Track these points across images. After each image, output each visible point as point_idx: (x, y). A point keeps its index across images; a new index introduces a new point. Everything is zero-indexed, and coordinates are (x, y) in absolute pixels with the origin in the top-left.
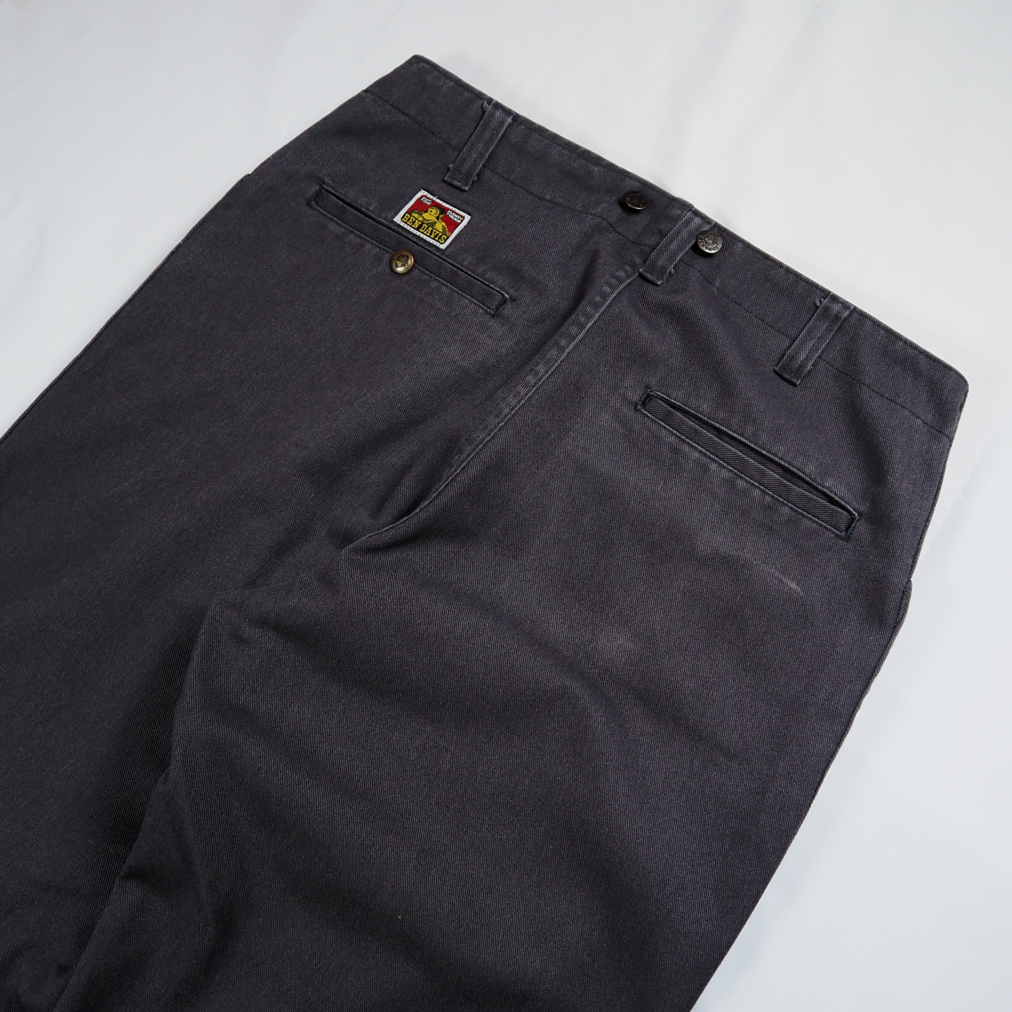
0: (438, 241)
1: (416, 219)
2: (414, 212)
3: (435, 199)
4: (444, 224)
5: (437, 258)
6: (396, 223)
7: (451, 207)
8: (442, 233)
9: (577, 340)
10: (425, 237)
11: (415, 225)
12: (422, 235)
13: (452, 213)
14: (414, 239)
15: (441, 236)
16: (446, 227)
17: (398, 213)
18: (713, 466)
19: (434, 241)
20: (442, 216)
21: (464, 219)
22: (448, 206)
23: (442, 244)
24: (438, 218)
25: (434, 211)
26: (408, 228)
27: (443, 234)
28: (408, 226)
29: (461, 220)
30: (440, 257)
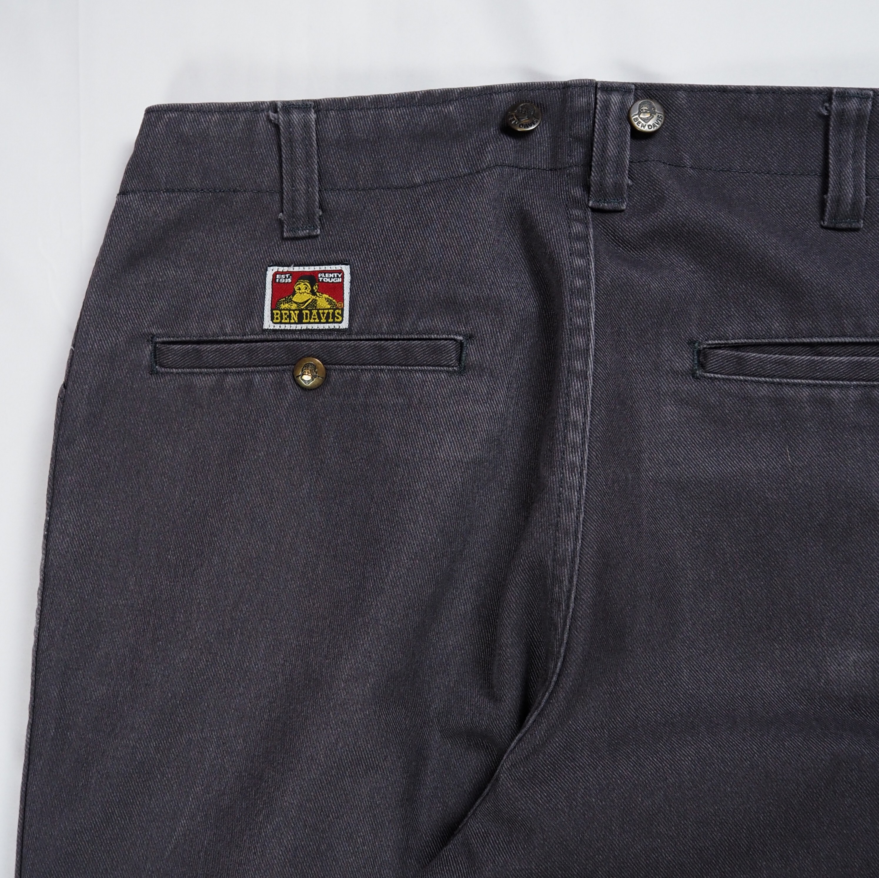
0: (334, 322)
1: (290, 310)
2: (281, 303)
3: (291, 269)
4: (327, 296)
5: (348, 343)
6: (270, 329)
7: (317, 268)
8: (332, 309)
9: (592, 352)
10: (315, 326)
11: (294, 319)
12: (310, 326)
13: (325, 275)
14: (304, 337)
15: (333, 314)
16: (330, 298)
17: (263, 315)
18: (835, 394)
19: (329, 325)
20: (317, 286)
21: (343, 274)
22: (312, 269)
23: (341, 322)
24: (313, 293)
25: (302, 286)
26: (288, 327)
27: (335, 310)
28: (286, 325)
29: (341, 277)
30: (350, 340)
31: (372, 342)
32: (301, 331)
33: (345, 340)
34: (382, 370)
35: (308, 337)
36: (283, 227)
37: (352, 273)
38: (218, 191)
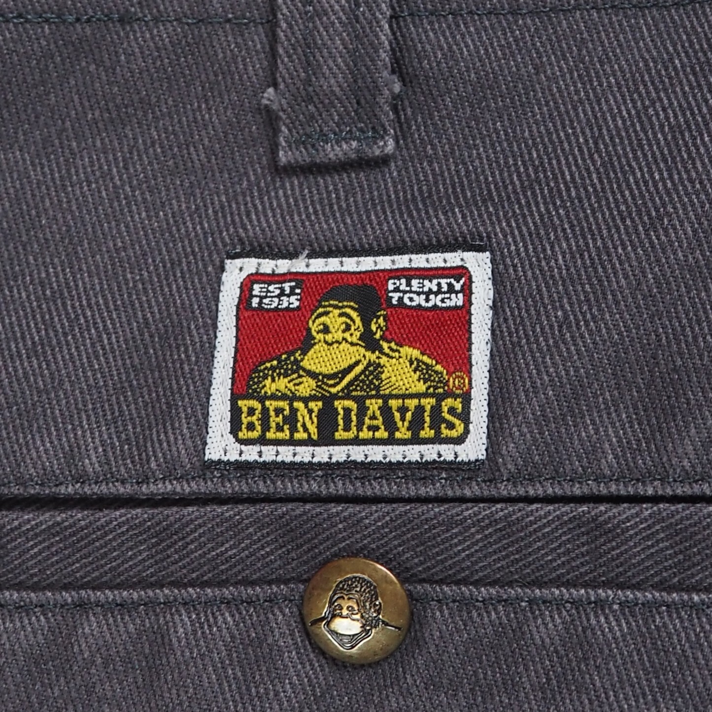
0: (438, 439)
1: (292, 398)
2: (265, 377)
3: (299, 265)
4: (416, 353)
5: (485, 510)
6: (228, 463)
7: (385, 262)
8: (432, 396)
10: (376, 453)
11: (306, 430)
12: (357, 453)
13: (409, 284)
14: (339, 487)
15: (436, 411)
16: (425, 358)
17: (206, 415)
19: (423, 448)
20: (381, 321)
21: (470, 280)
22: (367, 264)
23: (460, 440)
24: (369, 341)
25: (334, 320)
26: (286, 454)
27: (440, 398)
28: (281, 449)
29: (462, 290)
30: (493, 500)
31: (567, 508)
32: (329, 469)
33: (476, 500)
34: (600, 604)
35: (350, 489)
36: (276, 132)
37: (497, 279)
38: (71, 19)
